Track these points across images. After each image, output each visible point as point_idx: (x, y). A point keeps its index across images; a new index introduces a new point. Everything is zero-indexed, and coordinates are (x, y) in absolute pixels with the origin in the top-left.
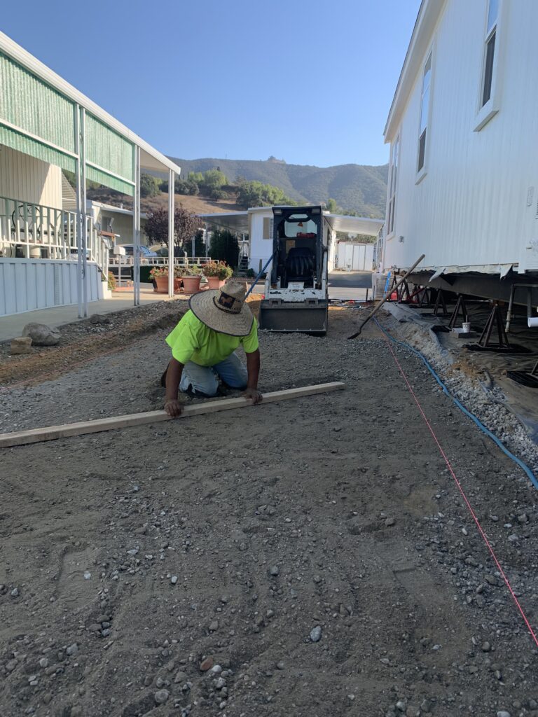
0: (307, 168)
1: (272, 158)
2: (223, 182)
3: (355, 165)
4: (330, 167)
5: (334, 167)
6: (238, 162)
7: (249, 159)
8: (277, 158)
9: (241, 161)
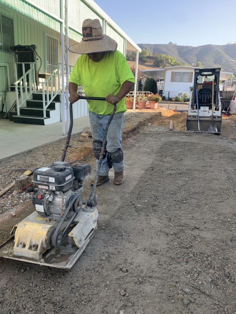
0: (187, 47)
1: (170, 43)
2: (148, 55)
3: (211, 45)
4: (199, 47)
5: (200, 46)
6: (155, 45)
7: (159, 44)
8: (173, 43)
9: (156, 45)
